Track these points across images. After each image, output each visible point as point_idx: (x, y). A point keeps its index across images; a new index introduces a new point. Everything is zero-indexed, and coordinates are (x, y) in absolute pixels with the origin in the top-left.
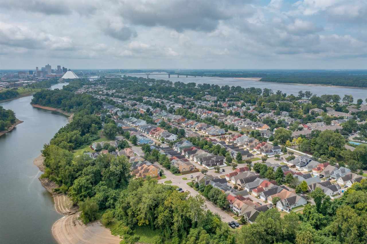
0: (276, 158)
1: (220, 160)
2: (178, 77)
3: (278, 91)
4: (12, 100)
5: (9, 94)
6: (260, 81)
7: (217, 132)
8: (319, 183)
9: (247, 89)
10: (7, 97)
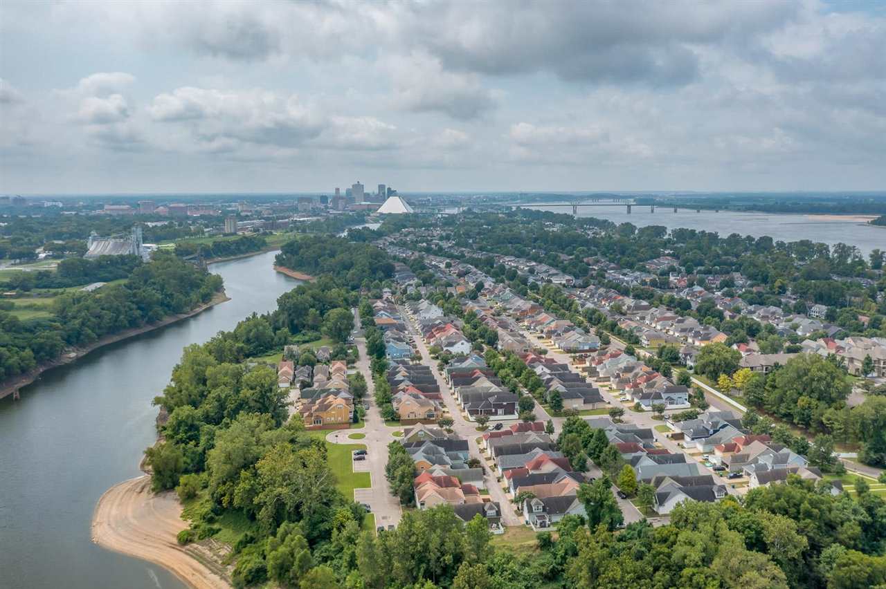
0: (657, 414)
1: (505, 403)
2: (652, 211)
3: (876, 252)
4: (252, 256)
5: (244, 244)
6: (874, 223)
7: (580, 342)
8: (672, 478)
9: (790, 243)
10: (239, 249)
